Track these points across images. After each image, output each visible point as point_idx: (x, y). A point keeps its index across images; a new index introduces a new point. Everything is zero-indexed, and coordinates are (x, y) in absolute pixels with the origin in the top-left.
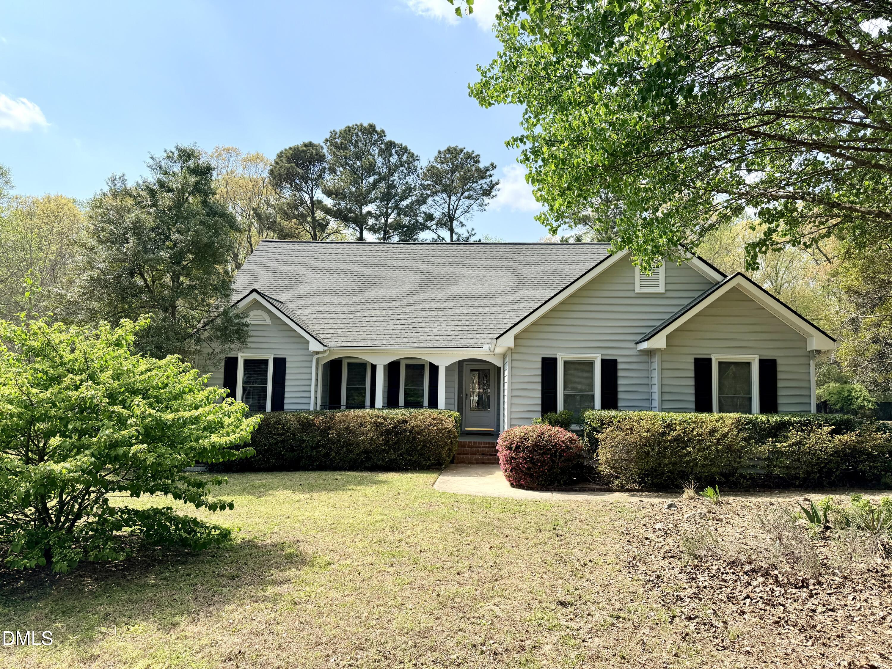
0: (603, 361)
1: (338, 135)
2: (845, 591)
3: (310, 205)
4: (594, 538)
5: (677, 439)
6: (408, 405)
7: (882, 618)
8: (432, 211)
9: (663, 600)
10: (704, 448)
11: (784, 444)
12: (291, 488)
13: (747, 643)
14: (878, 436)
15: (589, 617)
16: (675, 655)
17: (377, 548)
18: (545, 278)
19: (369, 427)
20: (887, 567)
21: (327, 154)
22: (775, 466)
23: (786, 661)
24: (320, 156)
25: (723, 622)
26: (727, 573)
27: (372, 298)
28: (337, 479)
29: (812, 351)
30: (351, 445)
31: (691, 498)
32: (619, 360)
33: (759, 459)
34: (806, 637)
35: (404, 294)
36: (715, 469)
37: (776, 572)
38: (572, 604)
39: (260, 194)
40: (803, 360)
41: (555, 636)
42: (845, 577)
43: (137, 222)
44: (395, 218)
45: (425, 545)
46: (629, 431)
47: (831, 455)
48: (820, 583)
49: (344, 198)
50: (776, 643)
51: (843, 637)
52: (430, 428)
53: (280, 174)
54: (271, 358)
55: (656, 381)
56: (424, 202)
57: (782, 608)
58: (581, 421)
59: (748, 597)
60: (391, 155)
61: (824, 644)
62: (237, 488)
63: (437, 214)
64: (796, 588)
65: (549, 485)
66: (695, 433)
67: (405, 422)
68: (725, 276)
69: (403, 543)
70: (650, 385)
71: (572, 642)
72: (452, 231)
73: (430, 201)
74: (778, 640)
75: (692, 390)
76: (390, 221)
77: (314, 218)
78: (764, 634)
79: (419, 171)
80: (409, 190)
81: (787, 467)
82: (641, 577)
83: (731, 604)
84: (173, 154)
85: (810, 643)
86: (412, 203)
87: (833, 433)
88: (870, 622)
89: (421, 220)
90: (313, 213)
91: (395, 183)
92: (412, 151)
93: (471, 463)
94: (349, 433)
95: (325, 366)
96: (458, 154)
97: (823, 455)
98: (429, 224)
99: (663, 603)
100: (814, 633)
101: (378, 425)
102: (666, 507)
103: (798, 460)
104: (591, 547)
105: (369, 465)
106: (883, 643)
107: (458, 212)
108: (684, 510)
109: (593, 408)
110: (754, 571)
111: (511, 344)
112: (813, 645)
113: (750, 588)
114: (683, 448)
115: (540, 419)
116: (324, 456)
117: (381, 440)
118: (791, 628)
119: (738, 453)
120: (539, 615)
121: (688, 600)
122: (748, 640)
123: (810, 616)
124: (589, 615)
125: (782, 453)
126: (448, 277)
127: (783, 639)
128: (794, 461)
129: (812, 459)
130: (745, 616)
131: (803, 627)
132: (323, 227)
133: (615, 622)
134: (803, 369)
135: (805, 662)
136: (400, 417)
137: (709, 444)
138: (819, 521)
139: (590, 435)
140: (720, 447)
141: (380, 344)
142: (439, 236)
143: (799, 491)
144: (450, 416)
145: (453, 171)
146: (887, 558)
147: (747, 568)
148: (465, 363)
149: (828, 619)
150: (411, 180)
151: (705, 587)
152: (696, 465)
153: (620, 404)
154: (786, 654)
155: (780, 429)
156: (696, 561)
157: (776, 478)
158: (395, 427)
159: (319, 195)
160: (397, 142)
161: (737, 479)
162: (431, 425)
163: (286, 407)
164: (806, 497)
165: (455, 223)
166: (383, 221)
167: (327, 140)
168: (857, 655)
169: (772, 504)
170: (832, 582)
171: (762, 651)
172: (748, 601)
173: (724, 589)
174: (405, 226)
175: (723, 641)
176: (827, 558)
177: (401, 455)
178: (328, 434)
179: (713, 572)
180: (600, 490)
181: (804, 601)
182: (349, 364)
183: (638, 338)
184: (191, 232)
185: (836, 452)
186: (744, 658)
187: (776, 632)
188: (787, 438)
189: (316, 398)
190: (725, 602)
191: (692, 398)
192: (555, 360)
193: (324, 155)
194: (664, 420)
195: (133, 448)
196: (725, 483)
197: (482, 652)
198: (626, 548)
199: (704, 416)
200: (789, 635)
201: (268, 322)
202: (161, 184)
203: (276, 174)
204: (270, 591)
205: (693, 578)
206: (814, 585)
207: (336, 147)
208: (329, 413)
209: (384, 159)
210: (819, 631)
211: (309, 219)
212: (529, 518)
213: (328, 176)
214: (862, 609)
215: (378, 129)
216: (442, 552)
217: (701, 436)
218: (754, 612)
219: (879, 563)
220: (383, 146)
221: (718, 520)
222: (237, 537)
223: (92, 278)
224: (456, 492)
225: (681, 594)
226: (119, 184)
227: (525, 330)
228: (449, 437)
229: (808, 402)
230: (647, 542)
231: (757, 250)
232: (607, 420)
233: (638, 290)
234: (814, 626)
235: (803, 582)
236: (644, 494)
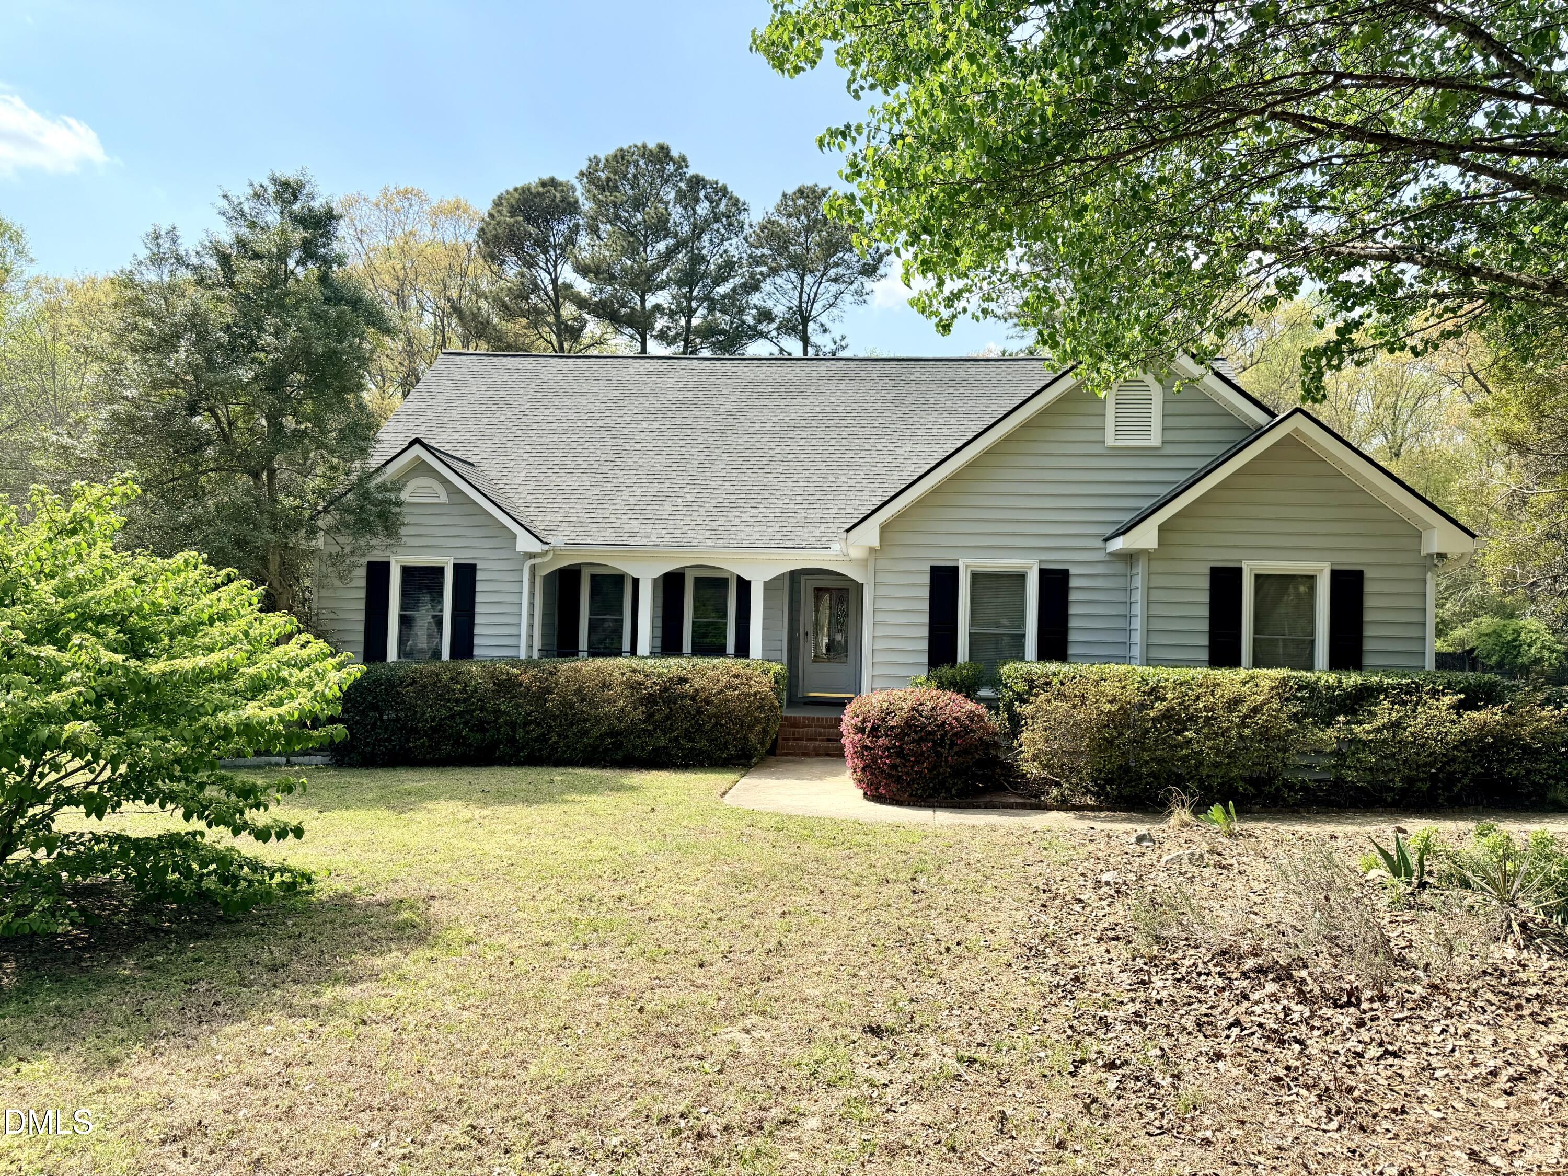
0: (1043, 573)
1: (602, 165)
2: (1429, 1015)
3: (551, 293)
4: (983, 897)
5: (1167, 715)
6: (700, 650)
7: (1491, 1073)
8: (770, 304)
9: (1071, 1027)
10: (1216, 734)
11: (1368, 727)
12: (466, 797)
13: (1208, 1122)
14: (1544, 713)
15: (916, 1061)
16: (1058, 1146)
17: (571, 912)
18: (953, 421)
19: (619, 689)
20: (1524, 966)
21: (581, 200)
22: (1349, 768)
23: (1277, 1163)
24: (569, 203)
25: (1173, 1076)
26: (1208, 974)
27: (636, 458)
28: (552, 782)
29: (1431, 555)
30: (585, 721)
31: (1185, 825)
32: (1073, 570)
33: (1319, 752)
34: (1329, 1111)
35: (694, 450)
36: (1236, 771)
37: (1304, 973)
38: (893, 1032)
39: (464, 274)
40: (1413, 573)
41: (832, 1101)
42: (1435, 987)
43: (195, 314)
44: (705, 318)
45: (665, 907)
46: (1077, 701)
47: (1455, 748)
48: (1383, 998)
49: (611, 278)
50: (1267, 1124)
51: (1403, 1112)
52: (728, 692)
53: (496, 237)
54: (449, 565)
55: (1137, 609)
56: (756, 288)
57: (1297, 1047)
58: (996, 682)
59: (1237, 1023)
60: (697, 201)
61: (1362, 1129)
62: (370, 796)
63: (779, 311)
64: (1336, 1006)
65: (930, 796)
66: (1201, 705)
67: (682, 680)
68: (1273, 415)
69: (625, 904)
70: (1128, 617)
71: (866, 1112)
72: (805, 340)
73: (766, 286)
74: (1273, 1117)
75: (1205, 626)
76: (695, 322)
77: (558, 316)
78: (1247, 1104)
79: (748, 231)
80: (729, 266)
81: (1371, 769)
82: (1045, 977)
83: (1201, 1037)
84: (265, 190)
85: (1334, 1125)
86: (734, 290)
87: (1460, 707)
88: (1465, 1081)
89: (749, 320)
90: (557, 307)
91: (705, 252)
92: (735, 194)
93: (806, 755)
94: (583, 700)
95: (548, 578)
96: (819, 198)
97: (1439, 748)
98: (763, 327)
99: (1069, 1032)
100: (1347, 1104)
101: (635, 686)
102: (1133, 840)
103: (1393, 755)
104: (971, 916)
105: (619, 756)
106: (1482, 1128)
107: (818, 306)
108: (1166, 846)
109: (1022, 659)
110: (1261, 971)
111: (875, 542)
112: (1339, 1129)
113: (1246, 1004)
114: (1178, 732)
115: (923, 677)
116: (537, 739)
117: (639, 713)
118: (1304, 1092)
119: (1282, 742)
120: (819, 1054)
121: (1119, 1027)
122: (1212, 1115)
123: (1350, 1067)
124: (916, 1055)
125: (1365, 743)
126: (775, 419)
127: (1282, 1115)
128: (1385, 758)
129: (1418, 754)
130: (1220, 1064)
131: (1327, 1089)
132: (572, 332)
133: (962, 1071)
134: (1414, 588)
135: (1313, 1166)
136: (675, 672)
137: (1225, 725)
138: (1409, 873)
139: (1009, 707)
140: (1247, 731)
141: (644, 541)
142: (782, 350)
143: (1392, 814)
144: (766, 672)
145: (808, 230)
146: (1526, 947)
147: (1249, 963)
148: (803, 577)
149: (1384, 1074)
150: (735, 247)
151: (1159, 1002)
152: (1200, 763)
153: (1072, 650)
154: (1280, 1148)
155: (1363, 699)
156: (1156, 948)
157: (1350, 788)
158: (666, 689)
159: (567, 274)
160: (709, 177)
161: (1278, 789)
162: (730, 686)
163: (477, 652)
164: (1403, 825)
165: (811, 326)
166: (683, 322)
167: (582, 174)
168: (1423, 1154)
169: (1333, 837)
170: (1407, 995)
171: (1233, 1141)
172: (1236, 1031)
173: (1195, 1006)
174: (722, 332)
175: (1162, 1115)
176: (1410, 946)
177: (676, 739)
178: (546, 700)
179: (1183, 970)
180: (1023, 806)
181: (1344, 1034)
182: (593, 577)
183: (1109, 531)
184: (292, 332)
185: (1465, 743)
186: (1193, 1152)
187: (1272, 1100)
188: (1373, 715)
189: (531, 637)
190: (1190, 1033)
191: (1205, 641)
192: (955, 570)
193: (577, 202)
194: (1144, 681)
195: (66, 727)
196: (1254, 797)
197: (677, 1133)
198: (1035, 918)
199: (1223, 674)
200: (1295, 1106)
201: (444, 498)
202: (241, 243)
203: (489, 235)
204: (328, 995)
205: (1143, 983)
206: (1371, 1000)
207: (598, 186)
208: (548, 664)
209: (685, 208)
210: (1356, 1101)
211: (551, 319)
212: (873, 857)
213: (583, 239)
214: (1457, 1054)
215: (675, 153)
216: (689, 921)
217: (1212, 710)
218: (1240, 1054)
219: (1509, 957)
220: (683, 185)
221: (1223, 867)
222: (324, 889)
223: (116, 416)
224: (757, 808)
225: (1110, 1014)
226: (166, 245)
227: (901, 516)
228: (761, 708)
229: (1419, 649)
230: (1077, 908)
231: (1324, 362)
232: (1041, 681)
233: (1110, 441)
234: (1350, 1090)
235: (1350, 995)
236: (1103, 814)
